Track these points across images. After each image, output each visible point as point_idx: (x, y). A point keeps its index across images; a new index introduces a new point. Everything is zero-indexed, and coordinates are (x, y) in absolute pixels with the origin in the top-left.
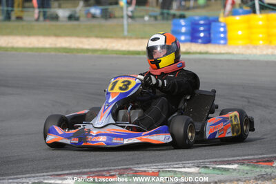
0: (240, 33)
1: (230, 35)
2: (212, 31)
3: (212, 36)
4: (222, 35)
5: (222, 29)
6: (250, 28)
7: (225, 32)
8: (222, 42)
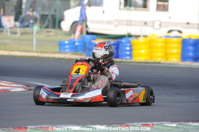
0: (143, 51)
1: (134, 52)
2: (120, 49)
3: (119, 52)
4: (128, 53)
5: (128, 48)
6: (151, 48)
7: (131, 50)
8: (128, 58)
